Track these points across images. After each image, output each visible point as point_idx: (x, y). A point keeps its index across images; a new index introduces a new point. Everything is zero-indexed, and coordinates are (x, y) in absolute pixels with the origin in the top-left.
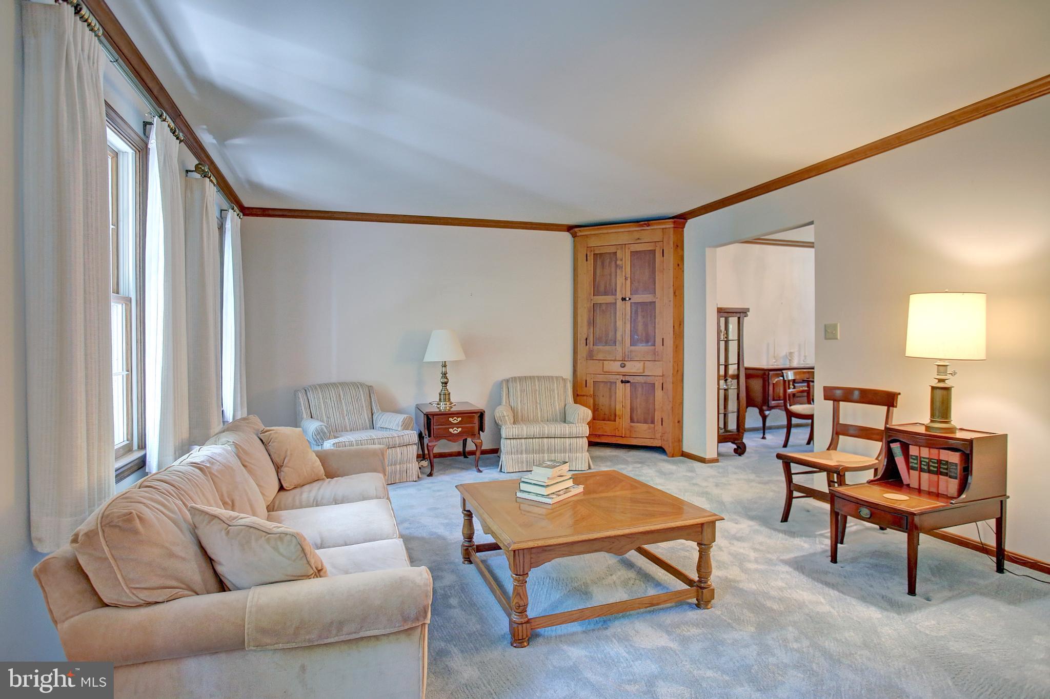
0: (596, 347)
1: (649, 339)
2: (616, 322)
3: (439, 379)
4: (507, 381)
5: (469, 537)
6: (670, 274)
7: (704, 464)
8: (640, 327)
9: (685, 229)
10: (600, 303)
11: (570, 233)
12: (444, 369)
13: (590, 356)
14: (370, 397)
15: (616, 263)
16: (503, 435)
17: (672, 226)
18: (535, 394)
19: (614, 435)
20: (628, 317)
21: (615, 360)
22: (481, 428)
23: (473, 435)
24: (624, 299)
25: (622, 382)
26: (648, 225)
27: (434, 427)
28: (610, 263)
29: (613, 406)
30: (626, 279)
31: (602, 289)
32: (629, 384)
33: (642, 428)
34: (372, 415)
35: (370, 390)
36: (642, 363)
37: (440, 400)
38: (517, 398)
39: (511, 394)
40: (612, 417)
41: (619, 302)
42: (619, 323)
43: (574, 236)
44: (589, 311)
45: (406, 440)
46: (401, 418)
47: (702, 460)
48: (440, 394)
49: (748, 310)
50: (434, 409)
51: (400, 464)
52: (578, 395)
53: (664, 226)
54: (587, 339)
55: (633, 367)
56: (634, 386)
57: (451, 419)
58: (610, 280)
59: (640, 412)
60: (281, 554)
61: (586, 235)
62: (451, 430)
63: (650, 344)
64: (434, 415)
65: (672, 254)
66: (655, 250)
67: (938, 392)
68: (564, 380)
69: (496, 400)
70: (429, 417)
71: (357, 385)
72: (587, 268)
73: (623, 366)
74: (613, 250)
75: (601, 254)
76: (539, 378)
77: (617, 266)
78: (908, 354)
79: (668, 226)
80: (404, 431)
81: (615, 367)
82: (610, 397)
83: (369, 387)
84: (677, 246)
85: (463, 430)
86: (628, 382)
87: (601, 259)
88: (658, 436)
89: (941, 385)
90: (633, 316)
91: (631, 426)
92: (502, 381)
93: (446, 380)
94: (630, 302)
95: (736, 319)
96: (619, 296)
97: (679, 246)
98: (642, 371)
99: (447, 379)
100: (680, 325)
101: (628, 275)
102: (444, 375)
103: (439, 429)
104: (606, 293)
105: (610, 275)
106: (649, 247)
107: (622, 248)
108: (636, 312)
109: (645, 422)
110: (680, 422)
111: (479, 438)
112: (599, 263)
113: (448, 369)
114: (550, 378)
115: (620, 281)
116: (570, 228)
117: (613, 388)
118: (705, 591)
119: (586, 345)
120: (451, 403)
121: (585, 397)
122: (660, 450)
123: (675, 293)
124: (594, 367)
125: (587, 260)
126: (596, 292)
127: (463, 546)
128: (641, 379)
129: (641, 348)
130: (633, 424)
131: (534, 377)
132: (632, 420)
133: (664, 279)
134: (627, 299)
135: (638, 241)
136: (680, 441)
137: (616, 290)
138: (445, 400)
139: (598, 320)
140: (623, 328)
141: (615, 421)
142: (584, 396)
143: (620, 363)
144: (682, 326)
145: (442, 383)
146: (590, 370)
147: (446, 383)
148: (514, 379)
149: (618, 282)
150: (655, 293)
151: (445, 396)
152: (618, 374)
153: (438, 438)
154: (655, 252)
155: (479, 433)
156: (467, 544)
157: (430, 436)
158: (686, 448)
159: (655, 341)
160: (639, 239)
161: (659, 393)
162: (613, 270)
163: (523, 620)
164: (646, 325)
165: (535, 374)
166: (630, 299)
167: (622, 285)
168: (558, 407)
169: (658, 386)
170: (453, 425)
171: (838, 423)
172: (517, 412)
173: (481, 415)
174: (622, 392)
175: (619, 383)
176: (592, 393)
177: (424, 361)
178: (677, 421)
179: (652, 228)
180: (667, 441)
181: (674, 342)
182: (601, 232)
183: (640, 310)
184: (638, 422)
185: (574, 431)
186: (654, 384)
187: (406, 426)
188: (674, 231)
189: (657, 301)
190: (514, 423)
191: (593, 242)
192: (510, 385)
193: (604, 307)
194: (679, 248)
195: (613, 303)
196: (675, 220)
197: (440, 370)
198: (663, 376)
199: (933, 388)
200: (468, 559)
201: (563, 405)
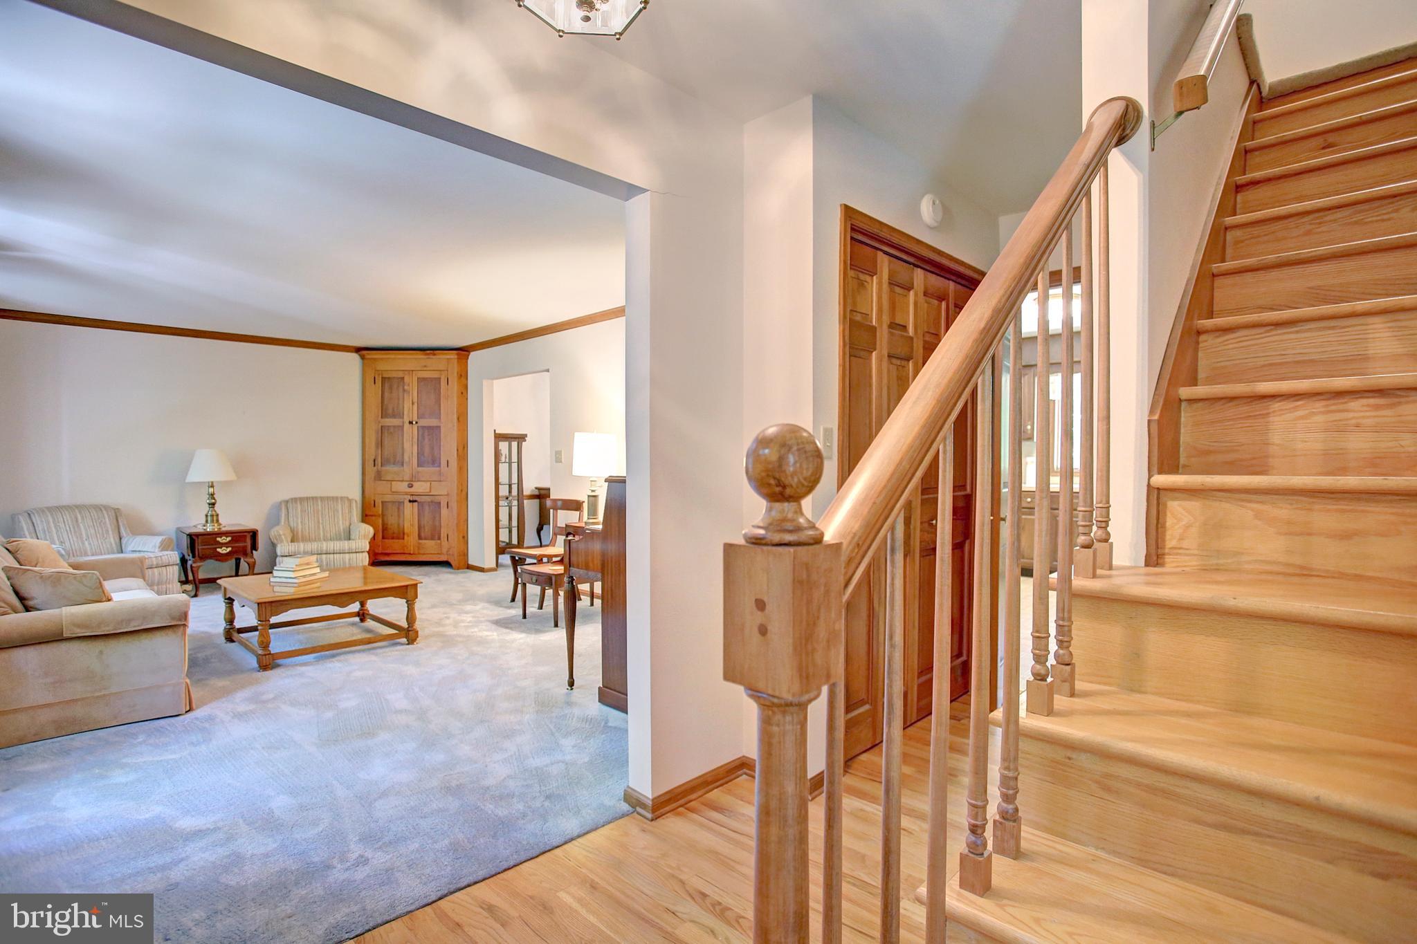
0: (384, 468)
1: (435, 462)
2: (403, 444)
3: (205, 500)
4: (287, 502)
5: (230, 620)
6: (454, 401)
7: (483, 573)
8: (427, 450)
9: (469, 361)
10: (389, 426)
11: (359, 355)
12: (211, 490)
13: (379, 477)
14: (117, 520)
15: (403, 387)
16: (279, 553)
17: (456, 357)
18: (318, 513)
19: (402, 551)
20: (415, 440)
21: (402, 481)
22: (254, 547)
23: (245, 554)
24: (411, 423)
25: (410, 501)
26: (434, 355)
27: (199, 547)
28: (398, 387)
29: (401, 525)
30: (413, 404)
31: (390, 411)
32: (416, 504)
33: (430, 544)
34: (120, 539)
35: (117, 514)
36: (429, 483)
37: (207, 521)
38: (297, 518)
39: (291, 515)
40: (401, 535)
41: (407, 425)
42: (407, 445)
43: (363, 358)
44: (377, 433)
45: (165, 560)
46: (158, 540)
47: (481, 570)
48: (207, 516)
49: (526, 435)
50: (200, 529)
51: (158, 584)
52: (366, 516)
53: (448, 357)
54: (374, 461)
55: (420, 487)
56: (421, 504)
57: (218, 539)
58: (398, 404)
59: (427, 531)
60: (86, 586)
61: (375, 359)
62: (219, 550)
63: (436, 465)
64: (198, 535)
65: (456, 384)
66: (440, 378)
67: (591, 498)
68: (350, 501)
69: (273, 520)
70: (193, 538)
71: (99, 508)
72: (375, 391)
73: (411, 486)
74: (400, 375)
75: (389, 378)
76: (322, 498)
77: (404, 390)
78: (573, 474)
79: (452, 357)
80: (163, 552)
81: (403, 487)
82: (399, 516)
83: (115, 509)
84: (461, 376)
85: (234, 549)
86: (415, 501)
87: (388, 383)
88: (444, 550)
89: (593, 494)
90: (420, 439)
91: (420, 544)
92: (281, 503)
93: (213, 501)
94: (417, 425)
95: (516, 443)
96: (406, 420)
97: (463, 375)
98: (428, 490)
99: (214, 499)
100: (464, 448)
101: (415, 400)
102: (212, 495)
103: (203, 549)
104: (394, 416)
105: (398, 399)
106: (435, 375)
107: (409, 373)
108: (423, 435)
109: (432, 538)
110: (465, 538)
111: (252, 557)
112: (387, 385)
113: (216, 490)
114: (335, 499)
115: (407, 405)
116: (358, 350)
117: (401, 508)
118: (410, 632)
119: (374, 466)
120: (220, 525)
121: (374, 518)
122: (446, 564)
123: (458, 419)
124: (382, 487)
125: (375, 383)
126: (384, 414)
127: (225, 629)
128: (428, 499)
129: (428, 470)
130: (421, 541)
131: (316, 498)
132: (420, 538)
133: (449, 407)
134: (414, 423)
135: (425, 369)
136: (465, 554)
137: (403, 414)
138: (212, 521)
139: (386, 442)
140: (410, 448)
141: (403, 539)
142: (372, 516)
143: (408, 483)
144: (466, 449)
145: (209, 504)
146: (381, 491)
147: (214, 504)
148: (295, 500)
149: (405, 406)
150: (440, 418)
151: (214, 518)
152: (406, 494)
153: (203, 558)
154: (440, 381)
155: (252, 553)
156: (228, 627)
157: (194, 557)
158: (471, 562)
159: (440, 463)
160: (425, 366)
161: (444, 511)
162: (401, 394)
163: (266, 653)
164: (432, 448)
165: (318, 495)
166: (417, 423)
167: (410, 409)
168: (342, 525)
169: (443, 504)
170: (221, 545)
171: (556, 526)
172: (297, 533)
173: (254, 534)
174: (410, 511)
175: (407, 503)
176: (380, 512)
177: (187, 481)
178: (461, 537)
179: (438, 357)
180: (453, 555)
181: (458, 464)
182: (388, 356)
183: (426, 434)
184: (426, 539)
185: (354, 547)
186: (440, 503)
187: (164, 546)
188: (458, 361)
189: (442, 425)
190: (292, 541)
191: (382, 366)
192: (290, 505)
193: (392, 430)
194: (462, 378)
195: (399, 426)
196: (460, 352)
197: (205, 492)
198: (448, 495)
199: (589, 496)
200: (230, 639)
201: (348, 524)
